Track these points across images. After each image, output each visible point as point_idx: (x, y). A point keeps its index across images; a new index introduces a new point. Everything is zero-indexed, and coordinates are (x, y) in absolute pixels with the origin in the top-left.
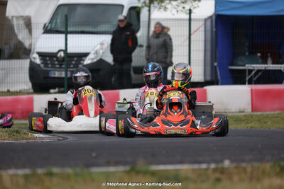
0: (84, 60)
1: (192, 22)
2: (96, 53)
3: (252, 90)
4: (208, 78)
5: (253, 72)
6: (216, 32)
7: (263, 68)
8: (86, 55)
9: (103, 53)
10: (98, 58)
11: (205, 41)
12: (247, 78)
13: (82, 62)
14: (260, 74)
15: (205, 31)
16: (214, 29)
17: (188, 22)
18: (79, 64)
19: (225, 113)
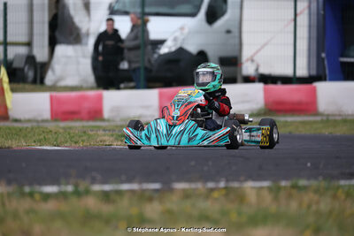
0: (159, 49)
1: (299, 4)
2: (175, 39)
4: (314, 72)
6: (324, 16)
8: (162, 42)
9: (184, 39)
10: (178, 46)
11: (310, 26)
13: (157, 51)
15: (310, 14)
16: (322, 12)
17: (293, 4)
18: (154, 52)
19: (340, 115)
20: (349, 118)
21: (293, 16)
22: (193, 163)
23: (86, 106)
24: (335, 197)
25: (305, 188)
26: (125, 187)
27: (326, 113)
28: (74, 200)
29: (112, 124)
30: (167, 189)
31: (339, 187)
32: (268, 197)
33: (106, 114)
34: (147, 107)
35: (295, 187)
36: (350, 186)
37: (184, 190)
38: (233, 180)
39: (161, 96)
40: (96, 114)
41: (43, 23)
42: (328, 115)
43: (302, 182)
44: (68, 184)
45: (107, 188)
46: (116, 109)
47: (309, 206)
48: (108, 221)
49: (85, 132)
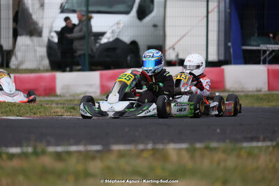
0: (101, 39)
1: (210, 4)
2: (113, 32)
3: (268, 70)
4: (222, 58)
5: (268, 53)
6: (230, 13)
7: (277, 49)
8: (102, 34)
9: (120, 32)
10: (116, 37)
11: (219, 22)
12: (262, 58)
13: (99, 41)
14: (274, 54)
15: (219, 12)
16: (228, 10)
17: (205, 3)
18: (96, 42)
19: (243, 92)
20: (250, 93)
21: (205, 14)
22: (127, 130)
23: (43, 84)
24: (239, 156)
25: (215, 149)
26: (74, 148)
27: (232, 90)
28: (33, 159)
29: (63, 98)
30: (106, 150)
31: (242, 148)
32: (186, 156)
33: (58, 91)
34: (91, 86)
35: (207, 148)
36: (251, 147)
37: (119, 151)
38: (158, 143)
39: (101, 76)
40: (51, 91)
41: (9, 19)
42: (233, 91)
43: (213, 145)
44: (28, 146)
45: (59, 149)
46: (67, 87)
47: (219, 164)
48: (60, 175)
49: (41, 105)
